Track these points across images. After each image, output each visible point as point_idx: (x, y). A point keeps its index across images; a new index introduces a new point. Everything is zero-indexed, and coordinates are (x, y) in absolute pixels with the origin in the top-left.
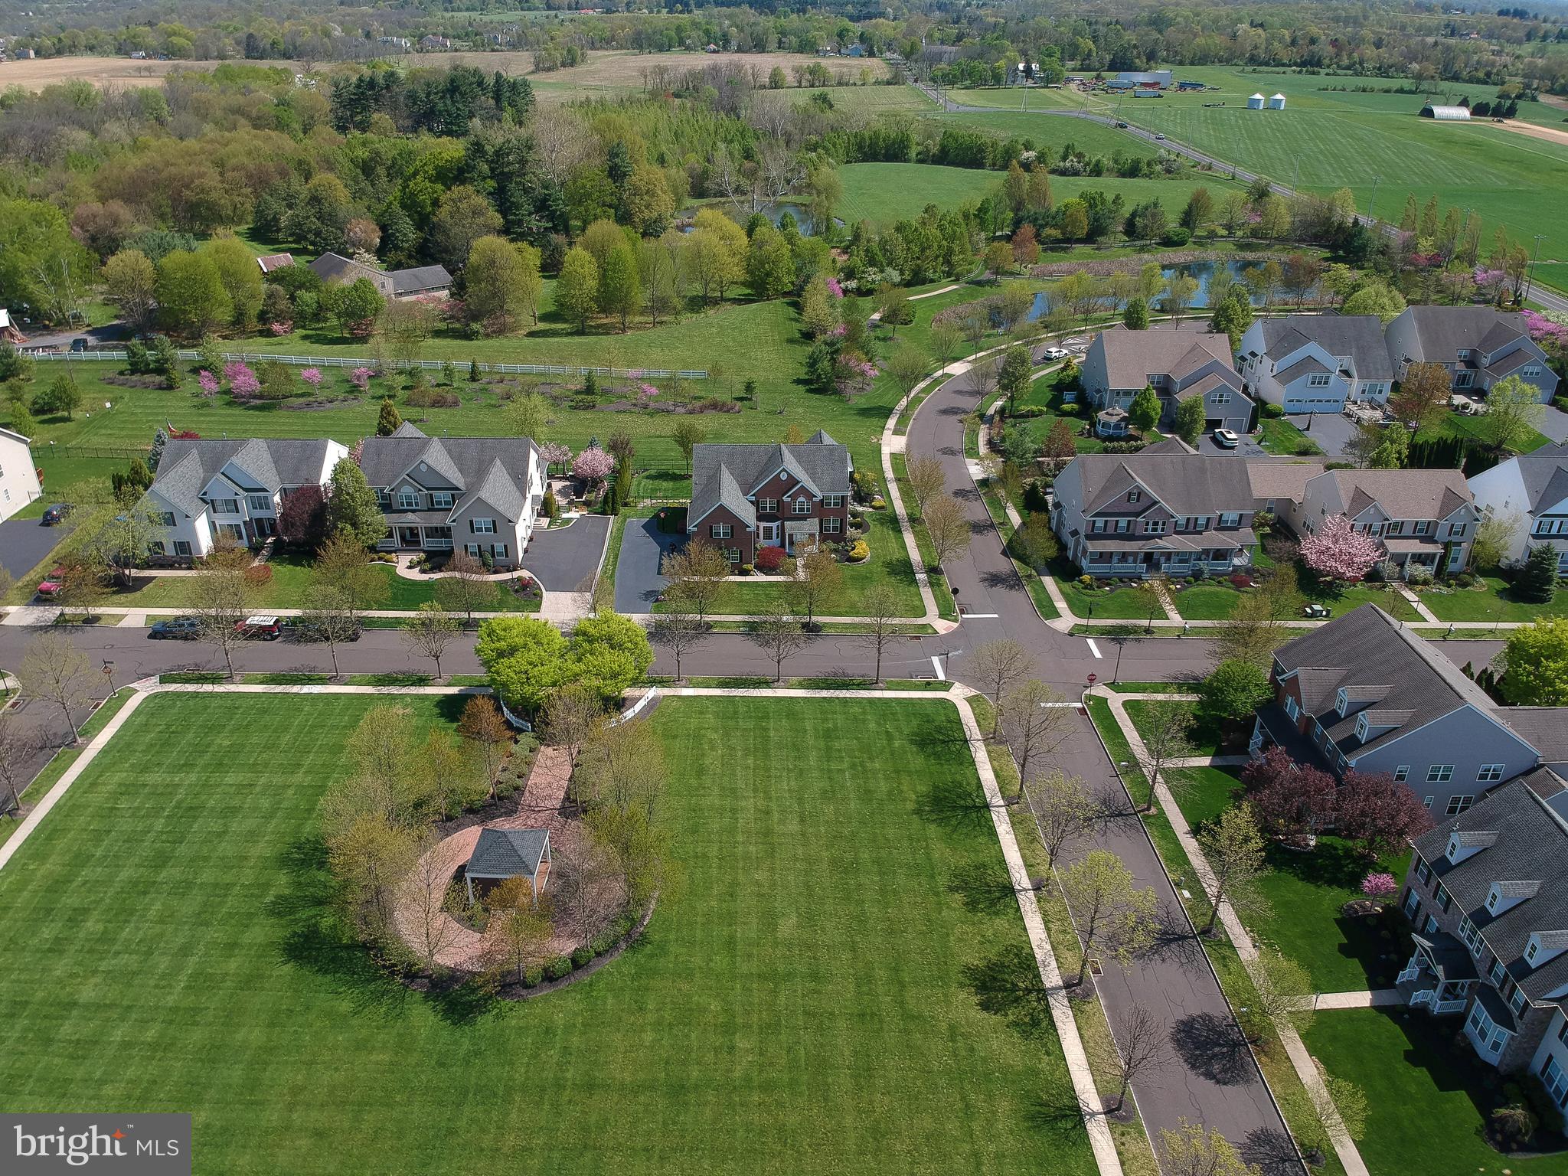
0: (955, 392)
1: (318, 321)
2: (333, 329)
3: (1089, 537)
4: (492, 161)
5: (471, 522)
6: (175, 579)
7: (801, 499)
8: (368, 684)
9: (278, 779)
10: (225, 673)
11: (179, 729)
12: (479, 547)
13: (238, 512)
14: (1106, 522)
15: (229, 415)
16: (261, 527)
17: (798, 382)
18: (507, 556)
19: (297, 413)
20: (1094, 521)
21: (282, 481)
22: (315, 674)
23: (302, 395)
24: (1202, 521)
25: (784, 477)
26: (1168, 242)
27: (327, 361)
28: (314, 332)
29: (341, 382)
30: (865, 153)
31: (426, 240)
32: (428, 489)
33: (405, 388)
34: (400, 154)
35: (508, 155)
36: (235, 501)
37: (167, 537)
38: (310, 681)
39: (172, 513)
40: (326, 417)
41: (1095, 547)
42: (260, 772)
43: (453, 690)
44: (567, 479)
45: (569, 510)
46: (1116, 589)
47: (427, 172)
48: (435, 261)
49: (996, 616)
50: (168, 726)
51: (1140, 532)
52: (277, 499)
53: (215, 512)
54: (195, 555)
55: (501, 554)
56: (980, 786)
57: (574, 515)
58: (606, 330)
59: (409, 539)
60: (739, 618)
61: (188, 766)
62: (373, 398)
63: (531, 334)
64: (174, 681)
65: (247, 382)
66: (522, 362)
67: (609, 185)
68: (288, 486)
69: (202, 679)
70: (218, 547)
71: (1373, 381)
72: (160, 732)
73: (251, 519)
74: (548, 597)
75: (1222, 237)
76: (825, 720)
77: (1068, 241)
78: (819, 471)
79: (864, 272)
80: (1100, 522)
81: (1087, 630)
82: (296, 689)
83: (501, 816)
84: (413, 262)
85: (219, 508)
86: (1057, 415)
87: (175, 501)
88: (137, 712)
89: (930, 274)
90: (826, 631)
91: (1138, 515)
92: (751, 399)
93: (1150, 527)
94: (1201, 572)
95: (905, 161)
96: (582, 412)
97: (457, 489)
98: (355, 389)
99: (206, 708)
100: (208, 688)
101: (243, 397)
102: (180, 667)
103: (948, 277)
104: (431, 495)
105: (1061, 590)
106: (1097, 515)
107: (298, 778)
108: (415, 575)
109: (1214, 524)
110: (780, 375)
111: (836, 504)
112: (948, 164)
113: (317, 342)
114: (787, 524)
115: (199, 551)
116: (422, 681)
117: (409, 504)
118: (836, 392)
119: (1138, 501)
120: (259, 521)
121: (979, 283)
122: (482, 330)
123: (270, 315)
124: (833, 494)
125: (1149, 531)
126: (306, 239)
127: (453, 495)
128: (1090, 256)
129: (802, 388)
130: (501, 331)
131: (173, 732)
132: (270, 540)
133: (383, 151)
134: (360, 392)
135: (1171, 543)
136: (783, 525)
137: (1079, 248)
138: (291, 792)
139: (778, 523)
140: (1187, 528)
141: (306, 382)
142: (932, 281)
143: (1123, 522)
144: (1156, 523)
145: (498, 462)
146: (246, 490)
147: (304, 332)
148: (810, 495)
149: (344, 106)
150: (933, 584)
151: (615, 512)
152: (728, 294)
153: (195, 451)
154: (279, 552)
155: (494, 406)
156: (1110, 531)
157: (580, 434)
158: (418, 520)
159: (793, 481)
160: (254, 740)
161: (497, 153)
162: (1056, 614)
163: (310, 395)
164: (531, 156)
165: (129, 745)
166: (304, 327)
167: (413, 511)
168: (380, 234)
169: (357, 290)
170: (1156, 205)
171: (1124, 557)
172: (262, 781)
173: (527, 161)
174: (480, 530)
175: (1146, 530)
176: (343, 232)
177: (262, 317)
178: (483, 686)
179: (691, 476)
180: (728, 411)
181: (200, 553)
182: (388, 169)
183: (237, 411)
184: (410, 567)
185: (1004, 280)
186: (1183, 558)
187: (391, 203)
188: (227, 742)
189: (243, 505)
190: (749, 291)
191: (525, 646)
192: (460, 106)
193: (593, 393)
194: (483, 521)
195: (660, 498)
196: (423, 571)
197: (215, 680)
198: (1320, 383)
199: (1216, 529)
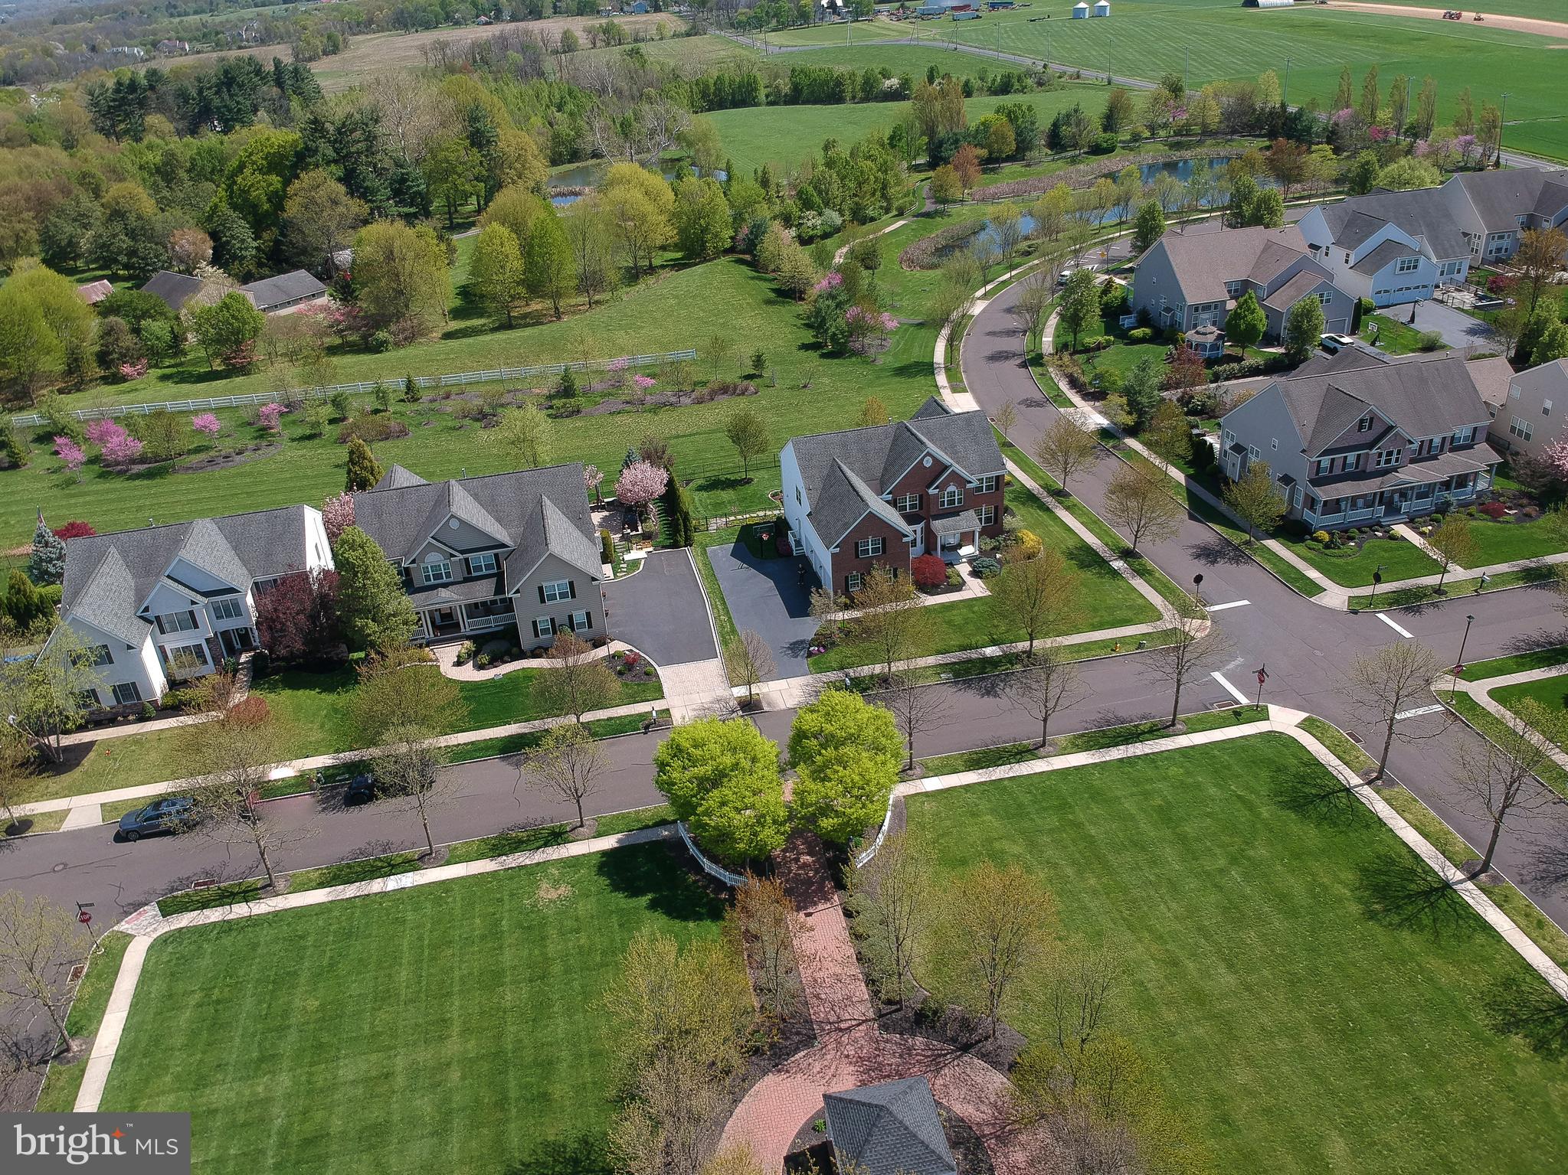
0: (989, 334)
1: (175, 355)
2: (196, 362)
3: (1317, 482)
4: (336, 141)
5: (541, 589)
6: (124, 740)
7: (952, 488)
8: (481, 856)
9: (424, 1055)
10: (257, 880)
11: (226, 994)
12: (552, 620)
13: (196, 626)
14: (1333, 460)
15: (108, 491)
16: (231, 643)
17: (805, 347)
18: (590, 626)
19: (201, 474)
20: (1319, 462)
21: (252, 573)
22: (394, 855)
23: (198, 450)
24: (1437, 441)
25: (928, 463)
26: (1097, 150)
27: (214, 402)
28: (174, 370)
29: (239, 426)
30: (710, 102)
31: (277, 243)
32: (462, 552)
33: (332, 421)
34: (199, 154)
35: (352, 131)
36: (191, 613)
37: (102, 681)
38: (392, 868)
39: (105, 646)
40: (242, 475)
41: (1324, 494)
42: (390, 1048)
43: (609, 843)
44: (603, 508)
45: (629, 550)
46: (1362, 542)
47: (254, 163)
48: (296, 267)
49: (1246, 602)
50: (207, 991)
51: (1371, 467)
52: (250, 600)
53: (162, 632)
54: (145, 698)
55: (581, 625)
56: (1417, 857)
57: (637, 554)
58: (536, 320)
59: (445, 626)
60: (931, 660)
61: (266, 1061)
62: (293, 440)
63: (448, 336)
64: (182, 907)
65: (121, 444)
66: (463, 369)
67: (476, 155)
68: (260, 579)
69: (227, 897)
70: (173, 684)
71: (1452, 260)
72: (199, 1005)
73: (215, 634)
74: (666, 674)
75: (1146, 138)
76: (1146, 795)
77: (998, 160)
78: (959, 448)
79: (800, 217)
80: (1326, 461)
81: (1371, 602)
82: (376, 886)
83: (797, 1050)
84: (265, 271)
85: (167, 626)
86: (1126, 344)
87: (108, 628)
88: (146, 976)
89: (870, 212)
91: (1370, 446)
92: (761, 376)
93: (1384, 458)
94: (1448, 504)
95: (756, 105)
96: (568, 421)
97: (504, 546)
98: (263, 433)
99: (254, 946)
100: (240, 910)
101: (118, 463)
102: (184, 882)
103: (887, 213)
104: (467, 560)
105: (1298, 555)
106: (1325, 453)
107: (453, 1047)
108: (469, 673)
109: (1447, 446)
110: (780, 343)
111: (989, 488)
112: (804, 103)
113: (182, 381)
114: (937, 525)
115: (152, 692)
116: (557, 837)
117: (438, 576)
118: (854, 353)
119: (1370, 428)
120: (225, 634)
121: (927, 215)
122: (391, 339)
123: (115, 356)
124: (985, 476)
125: (1382, 465)
126: (116, 261)
127: (496, 555)
128: (1023, 175)
130: (411, 339)
131: (218, 1002)
132: (243, 658)
133: (178, 152)
134: (273, 436)
135: (1411, 475)
136: (928, 526)
137: (1008, 168)
138: (455, 1075)
139: (922, 524)
140: (1420, 454)
141: (199, 431)
142: (872, 219)
143: (1351, 457)
144: (1390, 454)
146: (206, 594)
147: (160, 372)
148: (961, 482)
149: (104, 115)
150: (1142, 572)
151: (689, 542)
152: (656, 262)
153: (112, 549)
154: (261, 674)
155: (454, 429)
156: (1337, 471)
157: (579, 448)
158: (456, 597)
159: (940, 468)
160: (355, 989)
161: (339, 131)
162: (1316, 589)
163: (207, 448)
164: (379, 130)
165: (156, 1041)
166: (156, 366)
167: (445, 586)
168: (212, 243)
169: (228, 309)
170: (1076, 111)
171: (1353, 501)
172: (400, 1063)
173: (375, 137)
174: (553, 597)
175: (1379, 463)
176: (165, 247)
177: (103, 358)
178: (647, 827)
179: (752, 480)
181: (153, 694)
182: (189, 171)
183: (118, 484)
184: (459, 663)
185: (953, 209)
186: (1424, 492)
187: (216, 206)
188: (313, 1004)
189: (204, 616)
190: (679, 255)
191: (736, 766)
192: (240, 99)
193: (573, 396)
194: (556, 585)
195: (735, 514)
196: (481, 667)
197: (248, 894)
198: (1409, 268)
199: (1451, 450)
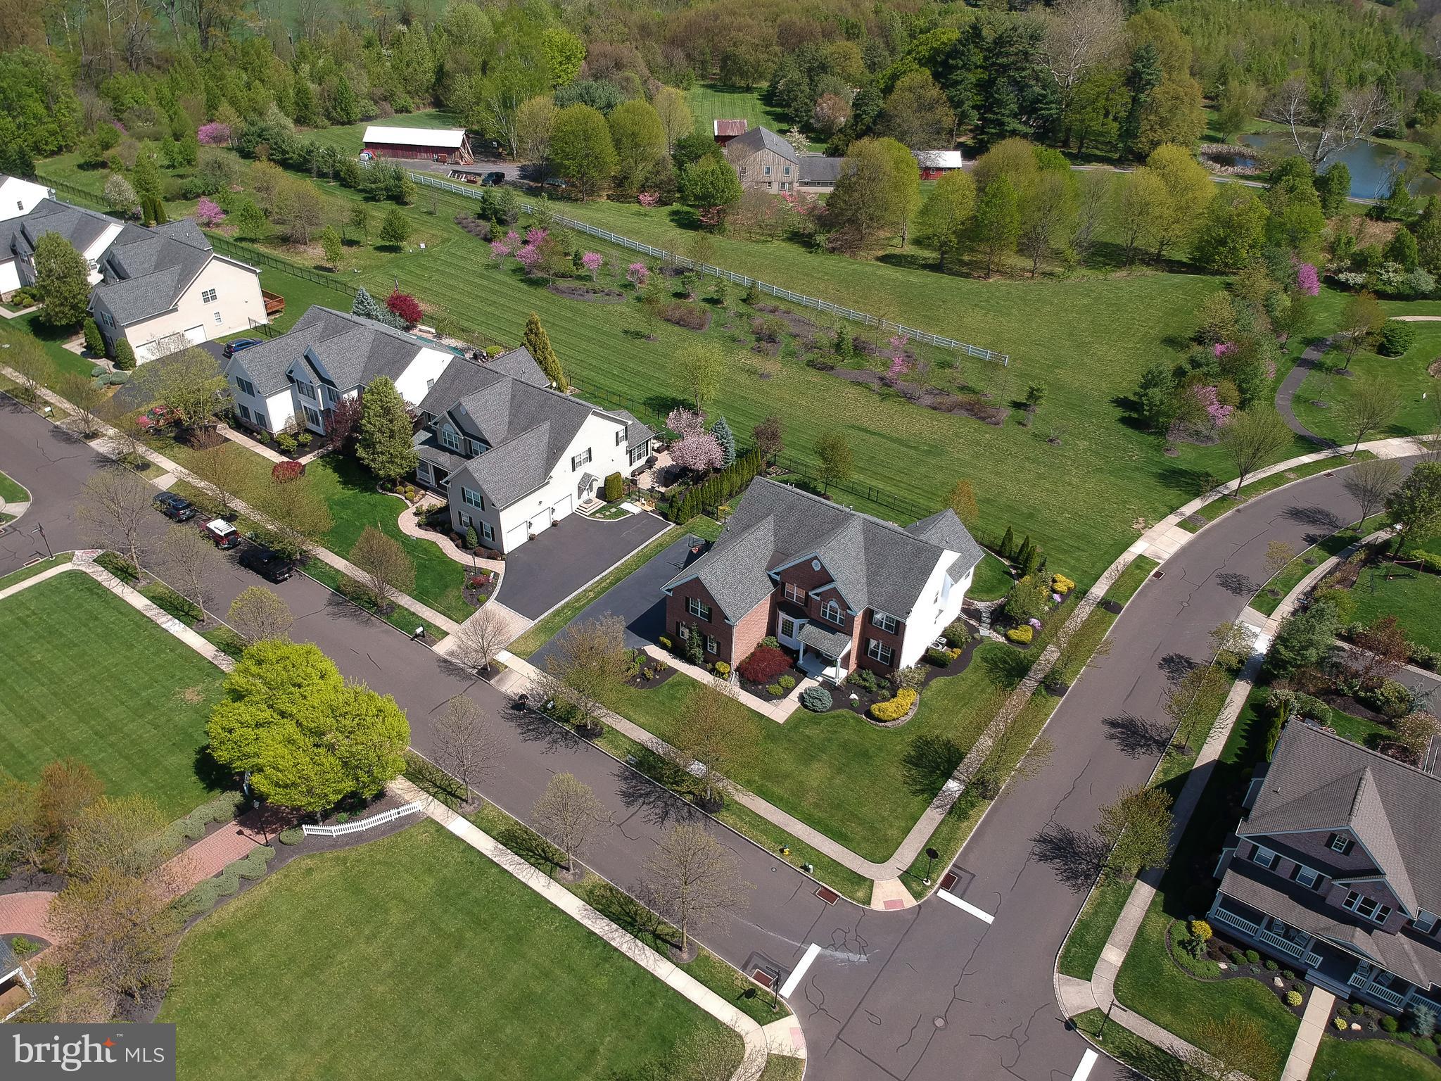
6: (238, 448)
7: (834, 604)
8: (217, 644)
12: (471, 519)
13: (314, 398)
14: (1278, 857)
18: (493, 539)
20: (1256, 847)
21: (361, 379)
23: (583, 278)
25: (816, 566)
33: (676, 295)
36: (312, 387)
37: (250, 404)
45: (638, 500)
46: (1237, 974)
49: (989, 919)
51: (1332, 900)
53: (300, 392)
55: (488, 535)
57: (637, 507)
58: (970, 270)
60: (645, 738)
65: (532, 252)
69: (122, 571)
73: (328, 409)
74: (488, 608)
81: (1105, 1032)
82: (164, 619)
85: (303, 390)
90: (725, 818)
91: (1339, 874)
92: (1032, 410)
93: (1358, 902)
100: (113, 583)
105: (1142, 927)
106: (1264, 839)
108: (409, 525)
115: (270, 427)
117: (451, 443)
119: (1345, 854)
122: (824, 243)
125: (1355, 910)
129: (1119, 412)
139: (803, 621)
140: (1433, 933)
143: (1310, 873)
144: (1369, 903)
145: (546, 426)
146: (322, 380)
148: (842, 603)
150: (955, 812)
151: (682, 520)
153: (321, 324)
155: (734, 340)
156: (1282, 873)
162: (1087, 971)
163: (589, 280)
167: (452, 453)
174: (470, 501)
175: (1349, 904)
180: (983, 419)
181: (272, 429)
184: (418, 514)
194: (472, 493)
196: (419, 524)
197: (129, 576)
